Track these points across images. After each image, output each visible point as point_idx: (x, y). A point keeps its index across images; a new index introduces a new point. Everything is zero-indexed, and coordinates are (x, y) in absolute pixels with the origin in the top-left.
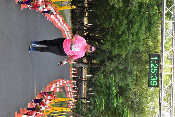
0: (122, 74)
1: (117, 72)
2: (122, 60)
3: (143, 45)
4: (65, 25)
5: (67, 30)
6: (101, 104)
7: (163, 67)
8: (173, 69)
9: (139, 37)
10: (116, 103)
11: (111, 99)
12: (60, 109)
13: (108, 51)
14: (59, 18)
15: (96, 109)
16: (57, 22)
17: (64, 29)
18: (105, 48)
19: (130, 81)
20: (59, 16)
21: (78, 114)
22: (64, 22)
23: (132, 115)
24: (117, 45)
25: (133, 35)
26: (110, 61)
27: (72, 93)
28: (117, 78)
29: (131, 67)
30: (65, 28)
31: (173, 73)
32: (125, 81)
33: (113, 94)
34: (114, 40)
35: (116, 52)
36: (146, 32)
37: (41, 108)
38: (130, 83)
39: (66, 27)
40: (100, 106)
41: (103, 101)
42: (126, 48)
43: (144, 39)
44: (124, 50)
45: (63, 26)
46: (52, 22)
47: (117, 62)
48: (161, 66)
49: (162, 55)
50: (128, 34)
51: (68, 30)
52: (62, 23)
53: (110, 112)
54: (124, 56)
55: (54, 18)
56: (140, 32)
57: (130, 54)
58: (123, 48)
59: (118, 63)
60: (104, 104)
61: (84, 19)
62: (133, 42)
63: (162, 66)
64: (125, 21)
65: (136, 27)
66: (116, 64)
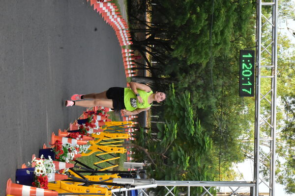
0: (201, 91)
1: (194, 89)
2: (201, 71)
3: (231, 50)
4: (119, 19)
5: (122, 28)
6: (172, 131)
7: (260, 67)
8: (274, 70)
9: (225, 38)
10: (194, 130)
11: (186, 124)
12: (114, 136)
13: (181, 59)
14: (111, 7)
15: (165, 139)
16: (108, 14)
17: (117, 25)
18: (176, 56)
19: (213, 101)
20: (111, 5)
21: (140, 147)
22: (118, 15)
23: (217, 150)
24: (193, 50)
25: (216, 35)
26: (184, 74)
27: (130, 119)
28: (195, 98)
29: (215, 82)
30: (119, 25)
31: (274, 76)
32: (206, 102)
33: (189, 117)
34: (189, 42)
35: (192, 60)
36: (235, 32)
37: (88, 130)
38: (214, 105)
39: (120, 23)
40: (170, 135)
41: (176, 126)
42: (206, 54)
43: (232, 42)
44: (204, 57)
45: (117, 21)
46: (101, 14)
47: (194, 75)
48: (256, 66)
49: (258, 51)
50: (208, 34)
51: (124, 28)
52: (116, 17)
53: (185, 143)
54: (204, 65)
55: (104, 8)
56: (226, 31)
57: (213, 63)
58: (203, 54)
59: (196, 77)
60: (176, 132)
61: (145, 14)
62: (217, 45)
63: (258, 66)
64: (205, 16)
65: (220, 23)
66: (193, 78)
